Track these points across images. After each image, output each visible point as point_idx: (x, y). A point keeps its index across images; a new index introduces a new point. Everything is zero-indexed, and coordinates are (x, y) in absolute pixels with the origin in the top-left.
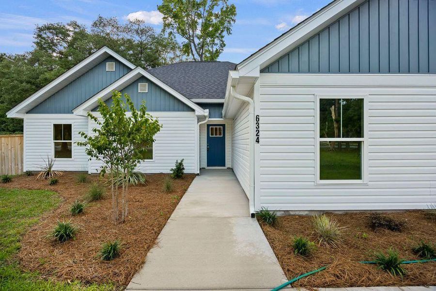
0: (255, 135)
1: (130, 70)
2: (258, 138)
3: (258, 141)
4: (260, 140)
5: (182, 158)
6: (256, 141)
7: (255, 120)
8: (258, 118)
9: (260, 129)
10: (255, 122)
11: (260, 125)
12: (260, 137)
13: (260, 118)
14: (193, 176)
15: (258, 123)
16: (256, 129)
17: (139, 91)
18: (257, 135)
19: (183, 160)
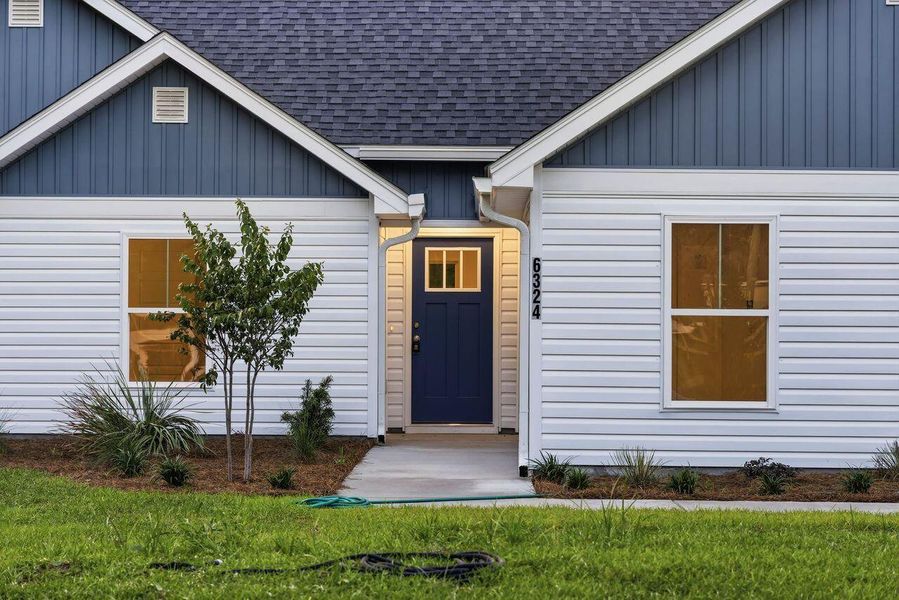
0: (531, 301)
1: (135, 43)
2: (537, 307)
3: (537, 314)
4: (543, 312)
5: (326, 375)
6: (534, 314)
7: (532, 269)
8: (537, 264)
9: (543, 288)
10: (532, 272)
11: (543, 280)
12: (542, 304)
13: (544, 265)
14: (358, 447)
15: (537, 277)
16: (532, 289)
17: (156, 118)
18: (535, 301)
19: (329, 380)
